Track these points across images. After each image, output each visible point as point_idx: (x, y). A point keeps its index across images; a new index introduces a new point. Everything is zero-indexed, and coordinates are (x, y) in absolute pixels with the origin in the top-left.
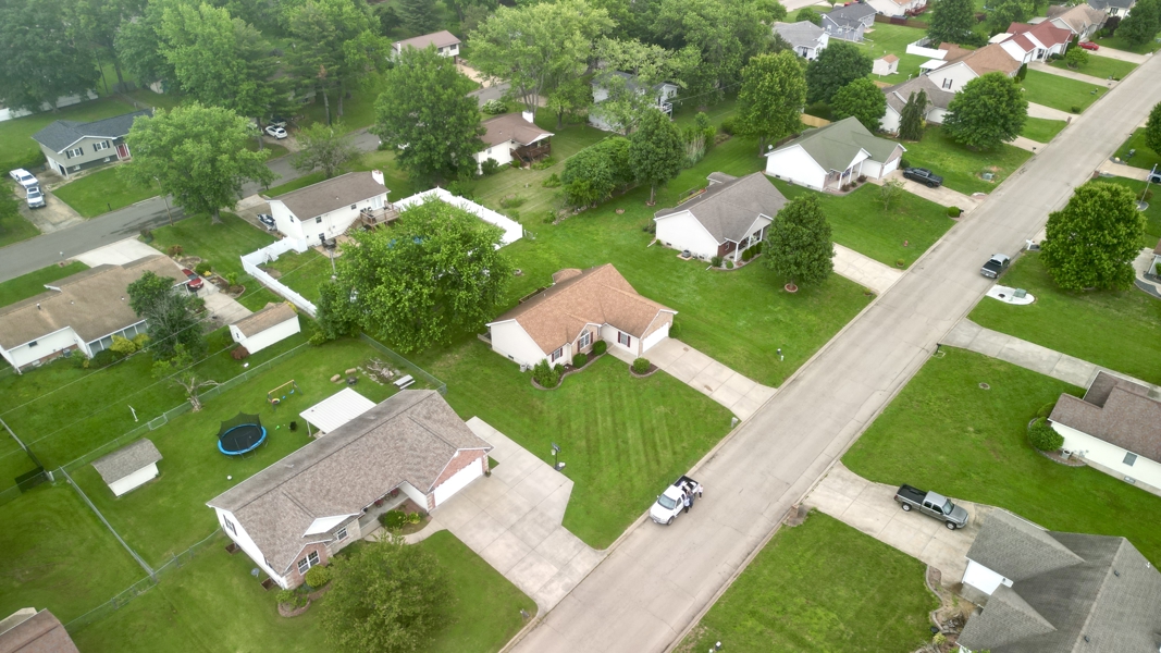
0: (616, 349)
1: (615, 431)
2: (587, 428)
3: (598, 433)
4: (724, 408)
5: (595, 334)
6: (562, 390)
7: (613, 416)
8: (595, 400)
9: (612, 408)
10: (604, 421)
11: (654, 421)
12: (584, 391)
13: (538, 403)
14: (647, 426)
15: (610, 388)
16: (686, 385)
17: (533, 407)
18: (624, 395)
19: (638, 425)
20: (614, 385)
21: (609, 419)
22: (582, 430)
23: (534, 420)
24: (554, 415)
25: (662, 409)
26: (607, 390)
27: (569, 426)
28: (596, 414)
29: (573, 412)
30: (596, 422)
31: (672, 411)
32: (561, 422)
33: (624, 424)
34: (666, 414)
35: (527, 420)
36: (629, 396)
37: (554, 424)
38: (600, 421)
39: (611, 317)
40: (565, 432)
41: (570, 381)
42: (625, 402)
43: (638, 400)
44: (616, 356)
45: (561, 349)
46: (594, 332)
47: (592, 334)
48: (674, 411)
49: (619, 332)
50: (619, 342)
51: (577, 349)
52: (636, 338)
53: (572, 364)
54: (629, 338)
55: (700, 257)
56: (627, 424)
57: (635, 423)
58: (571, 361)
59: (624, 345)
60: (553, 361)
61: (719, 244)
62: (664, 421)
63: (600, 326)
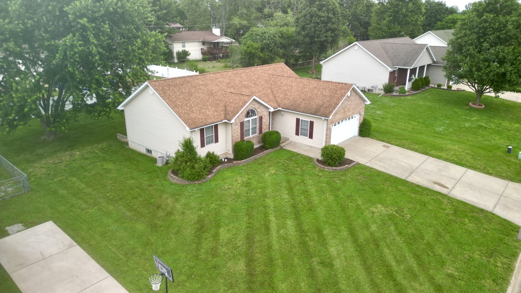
0: (292, 143)
1: (303, 244)
2: (250, 239)
3: (270, 247)
4: (482, 210)
5: (265, 121)
6: (213, 184)
7: (297, 217)
8: (265, 196)
9: (294, 206)
10: (283, 226)
11: (374, 228)
12: (247, 184)
13: (169, 201)
14: (363, 236)
15: (289, 182)
16: (404, 182)
17: (159, 207)
18: (312, 190)
19: (345, 233)
20: (294, 179)
21: (290, 223)
22: (241, 242)
23: (154, 227)
24: (192, 217)
25: (380, 209)
26: (284, 184)
27: (216, 235)
28: (266, 215)
29: (226, 212)
30: (267, 229)
31: (400, 211)
32: (201, 228)
33: (319, 231)
34: (391, 217)
35: (140, 227)
36: (321, 191)
37: (189, 232)
38: (273, 226)
39: (286, 102)
40: (206, 245)
41: (228, 174)
42: (316, 199)
43: (337, 196)
44: (295, 150)
45: (216, 126)
46: (263, 117)
47: (261, 118)
48: (403, 212)
49: (297, 119)
50: (297, 134)
51: (240, 134)
52: (323, 118)
53: (232, 156)
54: (312, 123)
55: (369, 90)
56: (325, 232)
57: (339, 231)
58: (231, 151)
59: (304, 135)
60: (203, 145)
61: (390, 70)
62: (392, 228)
63: (272, 110)
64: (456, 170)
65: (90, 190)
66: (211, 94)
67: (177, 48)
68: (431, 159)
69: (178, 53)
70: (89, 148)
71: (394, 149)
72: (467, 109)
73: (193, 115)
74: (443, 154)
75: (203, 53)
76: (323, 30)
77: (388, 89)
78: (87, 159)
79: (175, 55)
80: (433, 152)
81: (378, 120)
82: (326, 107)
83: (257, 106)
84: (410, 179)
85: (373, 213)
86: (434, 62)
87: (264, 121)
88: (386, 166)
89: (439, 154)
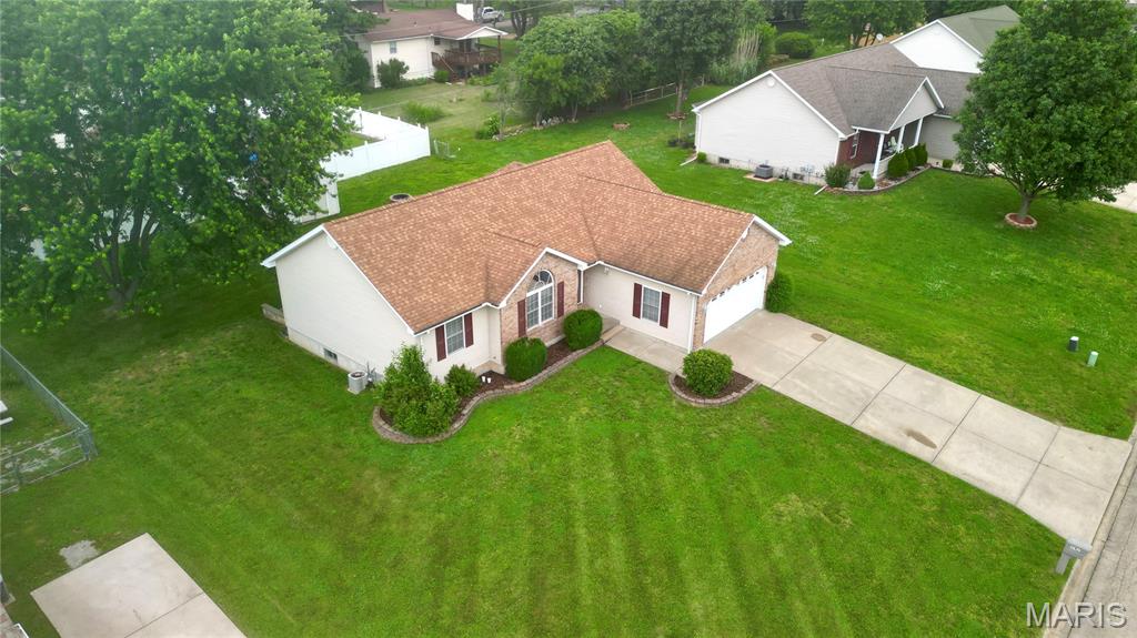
0: (630, 335)
1: (640, 591)
2: (536, 580)
3: (575, 602)
4: (996, 502)
5: (570, 290)
6: (463, 443)
7: (630, 528)
8: (567, 475)
9: (624, 500)
10: (601, 548)
11: (778, 552)
12: (532, 445)
13: (376, 486)
14: (755, 571)
15: (616, 436)
16: (848, 432)
17: (357, 501)
18: (663, 458)
19: (721, 566)
20: (625, 427)
21: (615, 541)
22: (518, 589)
23: (349, 549)
24: (424, 525)
25: (793, 506)
26: (607, 443)
27: (471, 572)
28: (569, 522)
29: (489, 517)
30: (571, 555)
31: (832, 511)
32: (443, 553)
33: (671, 562)
34: (815, 524)
35: (324, 549)
36: (679, 460)
37: (417, 561)
38: (582, 550)
39: (614, 247)
40: (453, 595)
41: (494, 417)
42: (667, 481)
43: (710, 475)
44: (630, 351)
45: (469, 318)
46: (566, 282)
47: (561, 286)
48: (838, 511)
49: (636, 285)
50: (636, 313)
51: (517, 326)
52: (689, 292)
53: (501, 370)
54: (666, 297)
55: (795, 176)
56: (684, 564)
57: (710, 560)
58: (499, 360)
59: (650, 318)
60: (441, 355)
61: (843, 136)
62: (814, 551)
63: (583, 266)
64: (958, 398)
65: (215, 455)
66: (457, 240)
67: (379, 55)
68: (909, 369)
69: (382, 68)
70: (207, 342)
71: (837, 342)
72: (999, 231)
73: (420, 298)
74: (935, 357)
75: (435, 63)
76: (702, 29)
77: (836, 178)
78: (203, 371)
79: (375, 72)
80: (915, 352)
81: (808, 260)
82: (696, 268)
83: (552, 263)
84: (860, 426)
85: (780, 515)
86: (939, 109)
87: (567, 290)
88: (815, 392)
89: (927, 355)
